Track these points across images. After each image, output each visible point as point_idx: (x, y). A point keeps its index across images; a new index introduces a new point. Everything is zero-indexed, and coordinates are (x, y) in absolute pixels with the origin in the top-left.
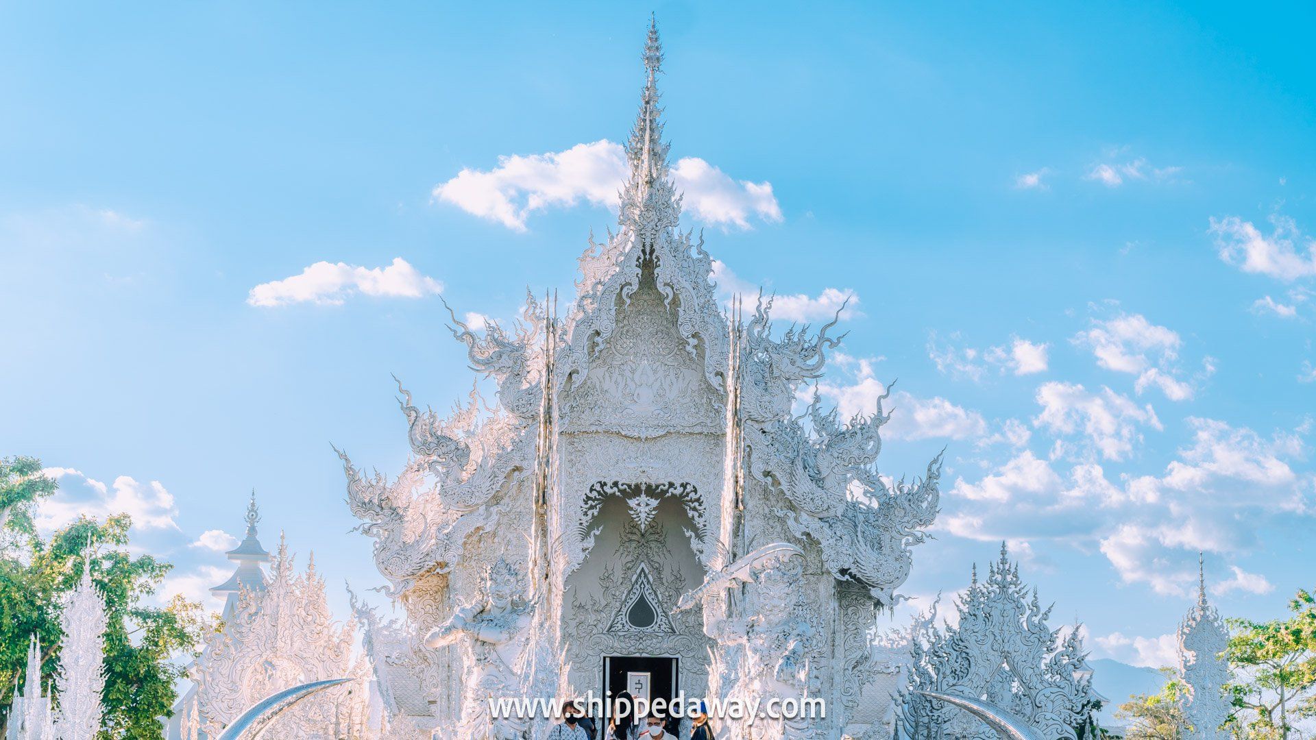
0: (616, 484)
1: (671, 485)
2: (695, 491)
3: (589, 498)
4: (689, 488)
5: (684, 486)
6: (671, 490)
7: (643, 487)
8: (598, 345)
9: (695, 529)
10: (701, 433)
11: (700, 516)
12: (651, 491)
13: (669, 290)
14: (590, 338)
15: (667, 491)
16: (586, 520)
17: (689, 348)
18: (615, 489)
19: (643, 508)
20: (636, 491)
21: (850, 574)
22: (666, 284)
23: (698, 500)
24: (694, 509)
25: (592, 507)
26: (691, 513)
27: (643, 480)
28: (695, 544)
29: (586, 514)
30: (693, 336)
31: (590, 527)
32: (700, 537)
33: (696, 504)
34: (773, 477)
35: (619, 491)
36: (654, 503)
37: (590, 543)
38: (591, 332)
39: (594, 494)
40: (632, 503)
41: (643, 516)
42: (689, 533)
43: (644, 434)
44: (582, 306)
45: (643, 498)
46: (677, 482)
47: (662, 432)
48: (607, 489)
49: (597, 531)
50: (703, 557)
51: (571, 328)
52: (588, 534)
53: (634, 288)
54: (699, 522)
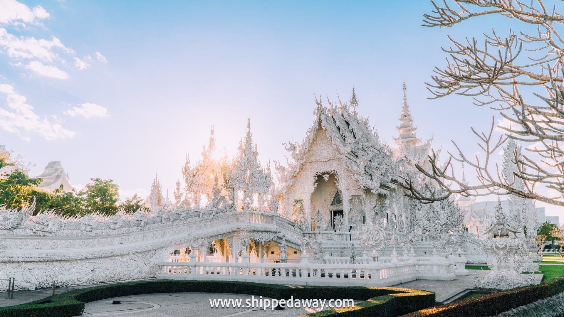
0: (320, 172)
1: (331, 171)
4: (335, 171)
5: (334, 171)
7: (326, 172)
9: (336, 180)
10: (337, 159)
11: (338, 177)
12: (328, 173)
15: (331, 173)
16: (314, 181)
19: (326, 177)
20: (324, 174)
21: (366, 187)
22: (323, 126)
23: (337, 174)
25: (315, 178)
26: (336, 177)
27: (325, 171)
28: (337, 184)
30: (330, 137)
32: (338, 182)
34: (348, 166)
35: (321, 174)
36: (328, 176)
37: (315, 186)
38: (309, 139)
39: (316, 175)
40: (324, 176)
41: (326, 179)
42: (335, 182)
43: (324, 160)
44: (306, 134)
45: (326, 175)
46: (333, 170)
47: (328, 160)
48: (318, 174)
49: (316, 183)
50: (338, 187)
51: (305, 139)
52: (315, 184)
53: (317, 128)
54: (338, 179)
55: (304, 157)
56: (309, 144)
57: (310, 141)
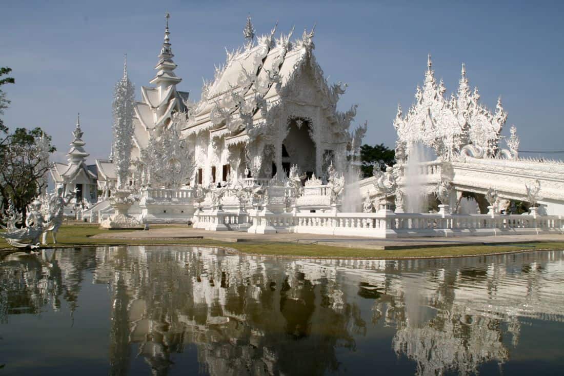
0: (294, 116)
1: (306, 118)
4: (310, 119)
10: (313, 105)
11: (312, 126)
12: (301, 119)
14: (296, 76)
16: (288, 125)
19: (299, 123)
20: (298, 119)
22: (312, 65)
25: (289, 122)
26: (310, 125)
27: (300, 116)
28: (311, 134)
31: (289, 127)
32: (312, 131)
33: (311, 123)
35: (295, 118)
36: (302, 122)
37: (288, 131)
38: (296, 74)
39: (289, 118)
40: (297, 122)
41: (299, 125)
42: (309, 131)
43: (301, 104)
44: (294, 67)
45: (299, 121)
46: (308, 117)
47: (305, 104)
48: (292, 118)
49: (290, 129)
50: (312, 137)
51: (292, 73)
52: (288, 129)
53: (306, 65)
54: (312, 128)
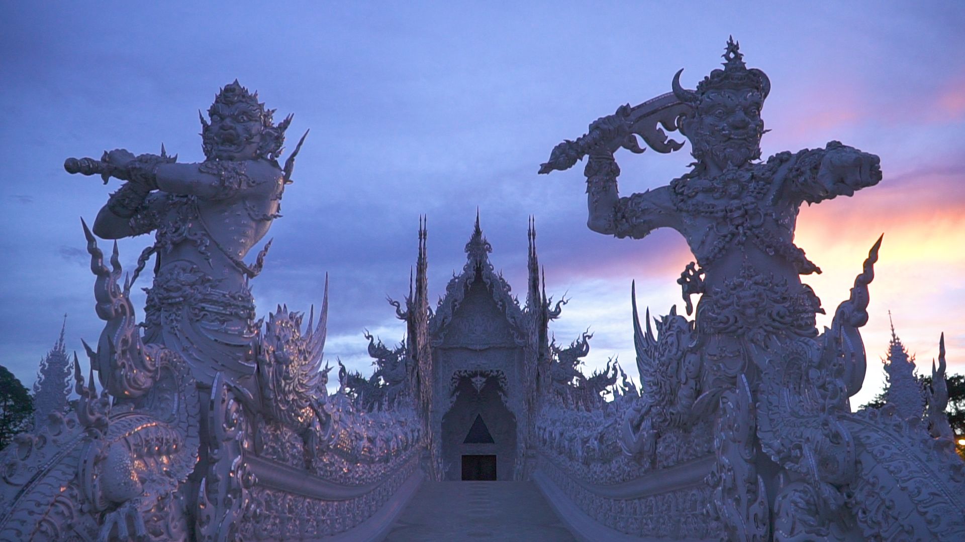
0: (466, 371)
1: (491, 371)
2: (503, 374)
3: (453, 378)
4: (500, 373)
5: (498, 371)
6: (492, 373)
7: (479, 373)
8: (456, 306)
9: (503, 392)
10: (505, 347)
11: (505, 385)
12: (483, 375)
13: (488, 281)
14: (453, 302)
15: (490, 374)
16: (452, 388)
17: (498, 306)
18: (465, 374)
19: (479, 382)
20: (475, 375)
22: (487, 278)
23: (504, 378)
24: (503, 382)
25: (455, 382)
26: (501, 384)
27: (479, 369)
28: (503, 398)
29: (452, 385)
30: (500, 301)
31: (454, 392)
32: (505, 394)
33: (503, 380)
35: (468, 374)
36: (484, 380)
37: (454, 399)
38: (453, 300)
39: (456, 376)
40: (473, 380)
41: (479, 386)
42: (500, 393)
43: (478, 347)
45: (479, 378)
46: (495, 370)
47: (486, 347)
48: (462, 374)
49: (458, 394)
50: (507, 404)
51: (443, 298)
52: (453, 395)
53: (473, 280)
54: (505, 388)
55: (442, 335)
56: (453, 309)
57: (456, 303)
